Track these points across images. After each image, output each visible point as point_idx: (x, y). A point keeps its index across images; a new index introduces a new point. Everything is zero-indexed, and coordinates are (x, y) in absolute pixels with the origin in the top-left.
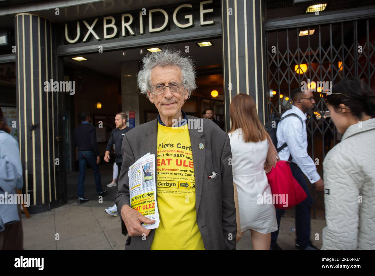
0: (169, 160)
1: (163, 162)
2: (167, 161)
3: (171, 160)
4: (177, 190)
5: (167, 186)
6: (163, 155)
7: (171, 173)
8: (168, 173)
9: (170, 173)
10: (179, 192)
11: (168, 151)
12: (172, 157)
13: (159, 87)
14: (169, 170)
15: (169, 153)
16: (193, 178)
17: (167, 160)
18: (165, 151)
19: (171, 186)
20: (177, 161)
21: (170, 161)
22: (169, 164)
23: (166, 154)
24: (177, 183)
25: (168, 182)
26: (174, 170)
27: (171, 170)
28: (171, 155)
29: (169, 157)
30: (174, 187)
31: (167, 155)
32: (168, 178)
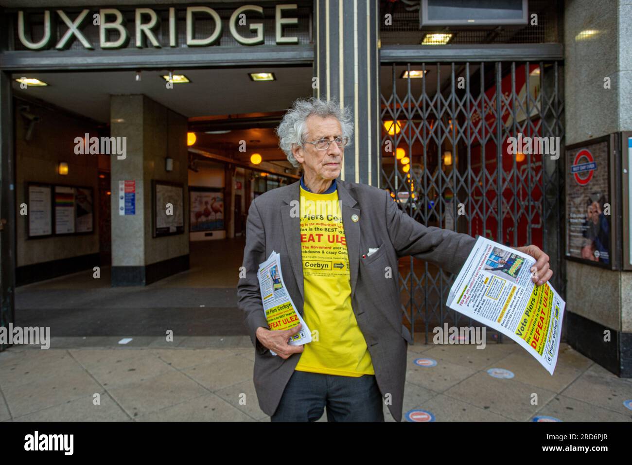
0: (319, 236)
1: (311, 238)
2: (317, 237)
3: (322, 235)
4: (330, 272)
5: (318, 268)
6: (311, 230)
7: (323, 252)
8: (319, 252)
9: (321, 252)
10: (332, 274)
11: (317, 224)
12: (323, 232)
13: (322, 142)
14: (320, 247)
15: (320, 227)
16: (346, 256)
17: (317, 235)
18: (313, 224)
19: (323, 267)
20: (329, 236)
21: (321, 237)
22: (319, 241)
23: (315, 228)
24: (329, 264)
25: (320, 263)
26: (326, 248)
27: (323, 247)
28: (321, 229)
29: (319, 232)
30: (326, 268)
31: (317, 229)
32: (319, 257)
